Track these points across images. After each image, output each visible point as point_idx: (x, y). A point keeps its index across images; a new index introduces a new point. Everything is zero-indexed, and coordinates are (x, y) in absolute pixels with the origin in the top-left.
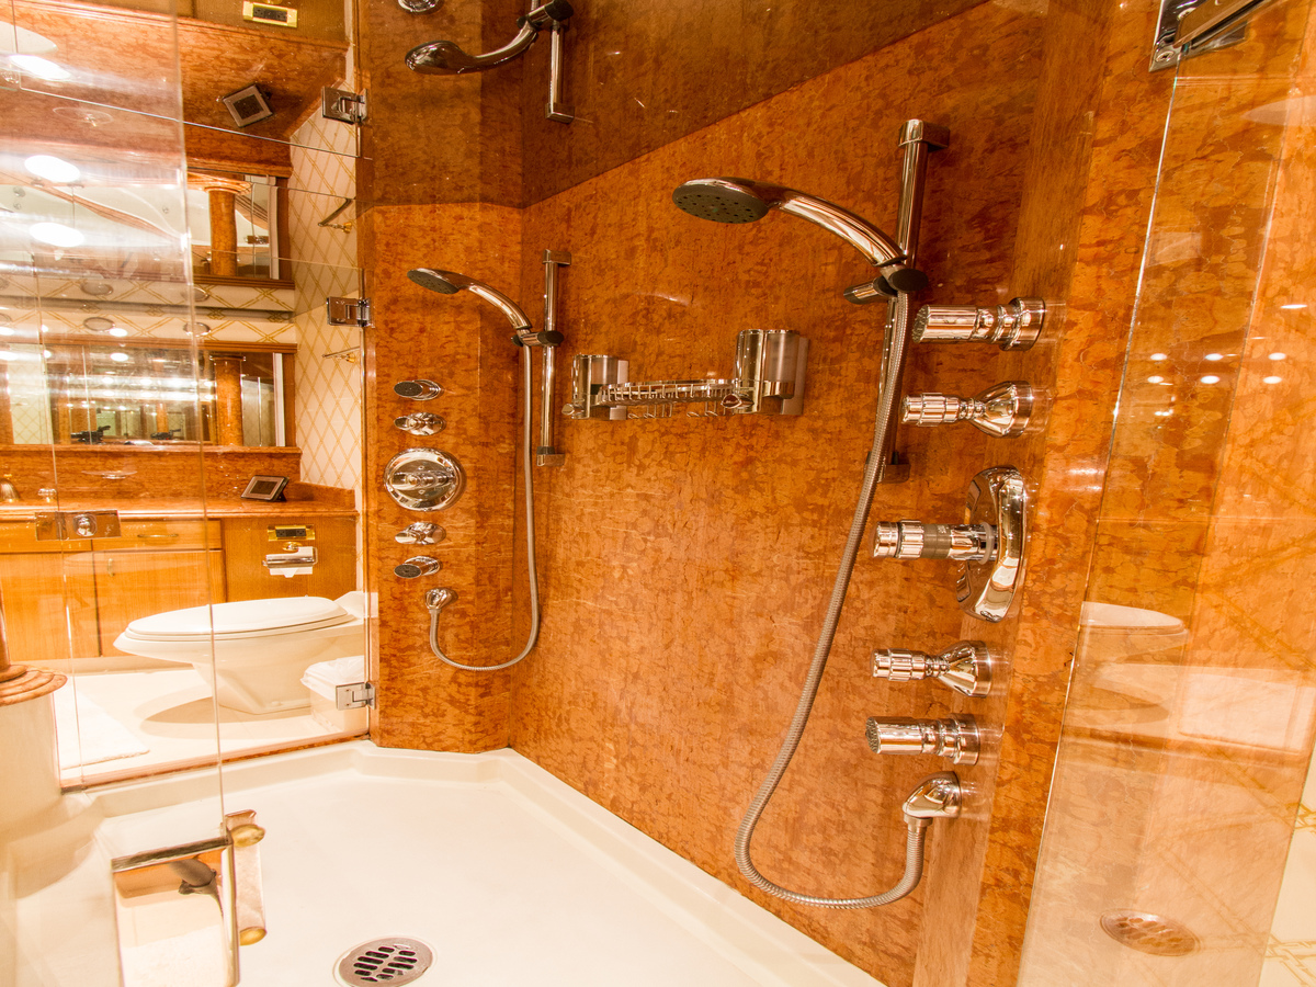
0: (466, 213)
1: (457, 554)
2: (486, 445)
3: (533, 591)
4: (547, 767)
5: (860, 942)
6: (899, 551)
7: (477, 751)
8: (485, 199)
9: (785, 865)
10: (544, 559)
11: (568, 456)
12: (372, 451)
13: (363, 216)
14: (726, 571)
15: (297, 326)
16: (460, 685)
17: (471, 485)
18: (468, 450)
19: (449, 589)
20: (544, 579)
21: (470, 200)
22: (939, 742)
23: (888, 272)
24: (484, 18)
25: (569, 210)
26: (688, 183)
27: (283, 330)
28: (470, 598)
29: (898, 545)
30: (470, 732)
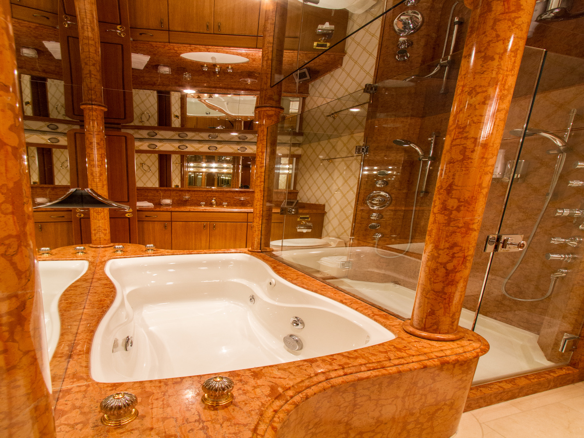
0: (405, 120)
1: (386, 222)
2: (400, 190)
3: (411, 234)
4: (407, 287)
5: (523, 322)
6: (562, 214)
7: (382, 282)
8: (412, 116)
9: (500, 305)
10: (416, 224)
11: (430, 193)
12: (362, 191)
13: (370, 121)
14: (491, 226)
15: (302, 148)
16: (380, 262)
17: (394, 202)
18: (394, 191)
19: (381, 233)
20: (415, 230)
21: (407, 116)
22: (565, 258)
23: (562, 148)
24: (422, 61)
25: (442, 120)
26: (515, 130)
27: (297, 150)
28: (388, 236)
29: (562, 213)
30: (382, 276)
